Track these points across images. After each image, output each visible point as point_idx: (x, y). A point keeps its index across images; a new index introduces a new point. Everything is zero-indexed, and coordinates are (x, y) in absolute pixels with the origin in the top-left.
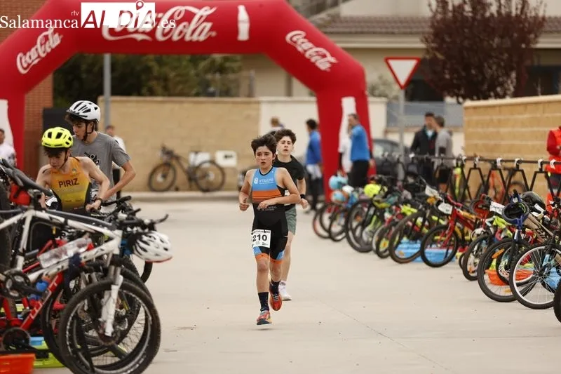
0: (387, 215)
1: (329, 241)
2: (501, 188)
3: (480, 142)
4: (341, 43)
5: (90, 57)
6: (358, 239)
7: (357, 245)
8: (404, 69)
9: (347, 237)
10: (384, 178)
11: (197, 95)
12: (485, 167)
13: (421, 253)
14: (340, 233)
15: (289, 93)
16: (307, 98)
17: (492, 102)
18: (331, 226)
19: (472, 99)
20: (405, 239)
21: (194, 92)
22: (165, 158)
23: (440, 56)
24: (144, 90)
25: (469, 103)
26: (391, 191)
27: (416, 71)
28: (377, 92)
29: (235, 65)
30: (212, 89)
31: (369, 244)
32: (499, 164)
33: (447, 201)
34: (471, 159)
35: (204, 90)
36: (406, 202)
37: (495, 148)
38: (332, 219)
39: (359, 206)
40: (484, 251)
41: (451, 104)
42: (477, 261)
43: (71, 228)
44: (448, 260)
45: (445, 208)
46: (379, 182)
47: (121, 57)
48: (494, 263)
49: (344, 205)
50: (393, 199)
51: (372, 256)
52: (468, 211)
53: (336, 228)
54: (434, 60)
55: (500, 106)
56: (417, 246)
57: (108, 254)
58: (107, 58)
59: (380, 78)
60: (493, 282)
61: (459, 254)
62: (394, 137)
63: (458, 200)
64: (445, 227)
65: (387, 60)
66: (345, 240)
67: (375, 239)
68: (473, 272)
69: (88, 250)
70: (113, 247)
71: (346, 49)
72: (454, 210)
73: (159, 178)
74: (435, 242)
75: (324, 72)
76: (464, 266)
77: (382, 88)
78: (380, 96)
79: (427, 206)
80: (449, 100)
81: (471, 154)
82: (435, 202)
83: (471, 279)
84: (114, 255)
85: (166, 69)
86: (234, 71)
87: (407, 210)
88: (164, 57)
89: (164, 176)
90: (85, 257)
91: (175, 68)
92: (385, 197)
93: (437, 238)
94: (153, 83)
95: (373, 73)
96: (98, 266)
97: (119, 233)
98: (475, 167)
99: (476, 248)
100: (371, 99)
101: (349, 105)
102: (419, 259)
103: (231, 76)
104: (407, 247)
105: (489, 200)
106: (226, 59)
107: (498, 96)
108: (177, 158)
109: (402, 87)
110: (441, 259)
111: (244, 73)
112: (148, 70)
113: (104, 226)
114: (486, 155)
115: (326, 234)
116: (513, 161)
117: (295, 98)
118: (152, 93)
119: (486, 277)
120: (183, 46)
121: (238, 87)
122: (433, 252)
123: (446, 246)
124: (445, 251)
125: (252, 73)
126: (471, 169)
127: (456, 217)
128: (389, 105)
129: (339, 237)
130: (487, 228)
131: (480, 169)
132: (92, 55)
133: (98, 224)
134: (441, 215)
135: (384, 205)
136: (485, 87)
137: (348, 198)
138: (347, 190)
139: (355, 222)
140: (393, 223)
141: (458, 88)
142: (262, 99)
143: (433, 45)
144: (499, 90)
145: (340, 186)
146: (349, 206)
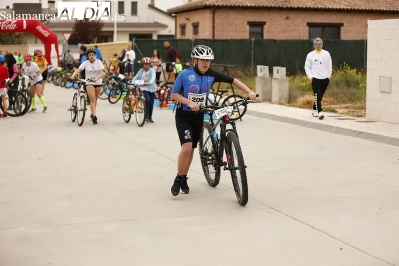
0: (63, 76)
4: (52, 30)
6: (56, 82)
8: (67, 36)
13: (73, 86)
14: (51, 81)
15: (36, 43)
16: (41, 44)
17: (91, 45)
20: (68, 82)
23: (77, 33)
26: (64, 69)
27: (70, 37)
31: (59, 84)
39: (56, 73)
50: (65, 71)
51: (59, 87)
54: (75, 34)
56: (72, 84)
59: (61, 39)
65: (63, 34)
66: (52, 83)
75: (47, 37)
78: (61, 43)
86: (21, 37)
92: (63, 71)
95: (59, 38)
100: (59, 45)
101: (53, 46)
103: (20, 39)
104: (69, 84)
109: (67, 41)
111: (24, 38)
117: (38, 44)
120: (9, 31)
121: (22, 42)
125: (26, 38)
128: (64, 46)
135: (63, 73)
136: (89, 41)
137: (53, 71)
138: (53, 69)
139: (55, 78)
140: (65, 78)
141: (82, 41)
142: (30, 45)
143: (75, 30)
144: (93, 42)
145: (51, 68)
146: (53, 73)
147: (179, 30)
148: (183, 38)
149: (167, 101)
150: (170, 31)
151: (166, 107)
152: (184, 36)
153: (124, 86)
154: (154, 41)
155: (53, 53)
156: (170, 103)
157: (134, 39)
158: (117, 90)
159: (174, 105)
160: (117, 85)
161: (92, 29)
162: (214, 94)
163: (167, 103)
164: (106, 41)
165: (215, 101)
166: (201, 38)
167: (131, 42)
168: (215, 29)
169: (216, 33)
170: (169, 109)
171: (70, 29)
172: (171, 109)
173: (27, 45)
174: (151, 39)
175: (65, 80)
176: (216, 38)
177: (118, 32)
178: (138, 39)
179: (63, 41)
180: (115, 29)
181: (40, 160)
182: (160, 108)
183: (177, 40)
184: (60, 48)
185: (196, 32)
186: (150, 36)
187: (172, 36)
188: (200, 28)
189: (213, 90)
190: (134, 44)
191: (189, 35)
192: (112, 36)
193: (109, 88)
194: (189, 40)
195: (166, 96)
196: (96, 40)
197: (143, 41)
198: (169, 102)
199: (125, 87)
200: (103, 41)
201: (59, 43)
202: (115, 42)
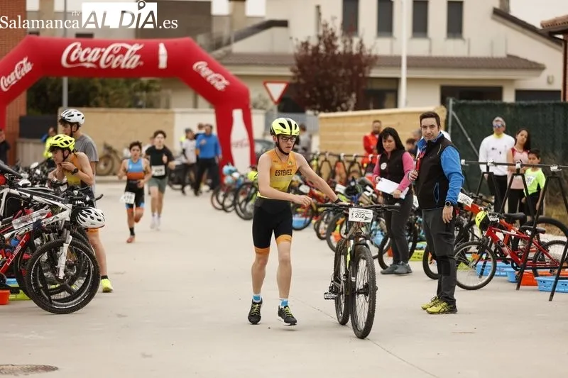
1: (223, 212)
2: (344, 175)
3: (331, 142)
4: (233, 71)
5: (53, 79)
6: (244, 211)
7: (243, 215)
8: (277, 90)
9: (235, 209)
11: (130, 107)
12: (333, 160)
14: (231, 206)
15: (195, 106)
17: (339, 114)
18: (224, 201)
19: (324, 111)
21: (128, 104)
22: (106, 152)
23: (302, 81)
24: (92, 103)
25: (323, 115)
27: (284, 93)
28: (259, 106)
29: (157, 86)
30: (140, 103)
32: (342, 158)
33: (306, 184)
34: (323, 154)
35: (135, 104)
37: (340, 147)
38: (225, 196)
39: (244, 187)
40: (331, 219)
41: (310, 116)
42: (327, 226)
43: (35, 201)
44: (307, 225)
45: (304, 189)
47: (75, 79)
48: (338, 228)
49: (234, 187)
53: (228, 203)
54: (297, 85)
55: (344, 117)
57: (62, 221)
58: (65, 80)
59: (260, 96)
61: (314, 221)
65: (265, 84)
66: (234, 212)
68: (324, 234)
69: (47, 217)
70: (65, 216)
72: (311, 191)
73: (102, 166)
74: (297, 213)
75: (220, 91)
76: (317, 230)
77: (261, 103)
78: (261, 108)
80: (309, 112)
81: (323, 151)
82: (297, 184)
83: (322, 239)
84: (66, 221)
85: (108, 89)
86: (157, 90)
88: (107, 80)
89: (106, 165)
90: (45, 223)
91: (114, 88)
94: (99, 98)
95: (255, 93)
96: (54, 228)
97: (70, 206)
98: (326, 160)
99: (325, 217)
100: (253, 111)
101: (237, 114)
103: (154, 94)
105: (335, 183)
106: (151, 82)
107: (343, 110)
108: (115, 152)
109: (276, 103)
110: (302, 225)
111: (164, 92)
112: (94, 89)
113: (59, 200)
114: (335, 152)
115: (220, 207)
116: (352, 156)
117: (199, 110)
118: (97, 105)
119: (332, 237)
120: (120, 72)
121: (159, 101)
122: (297, 219)
123: (305, 215)
124: (304, 219)
125: (169, 92)
126: (323, 162)
127: (312, 195)
128: (267, 116)
129: (230, 209)
131: (329, 162)
132: (55, 78)
133: (54, 199)
136: (334, 104)
137: (236, 181)
138: (236, 175)
139: (241, 198)
141: (315, 103)
142: (176, 110)
143: (297, 73)
144: (343, 105)
145: (231, 172)
146: (237, 187)
149: (534, 270)
150: (550, 80)
151: (531, 283)
154: (505, 105)
155: (238, 132)
156: (542, 276)
157: (451, 102)
159: (553, 279)
163: (536, 274)
164: (379, 106)
167: (443, 108)
170: (540, 290)
171: (287, 72)
172: (547, 291)
173: (171, 110)
174: (497, 102)
177: (409, 80)
178: (462, 101)
179: (266, 102)
180: (404, 74)
182: (515, 286)
184: (258, 120)
187: (555, 94)
190: (451, 112)
192: (395, 92)
193: (382, 231)
195: (531, 255)
196: (352, 103)
197: (475, 106)
198: (539, 271)
200: (371, 105)
201: (255, 107)
202: (403, 108)
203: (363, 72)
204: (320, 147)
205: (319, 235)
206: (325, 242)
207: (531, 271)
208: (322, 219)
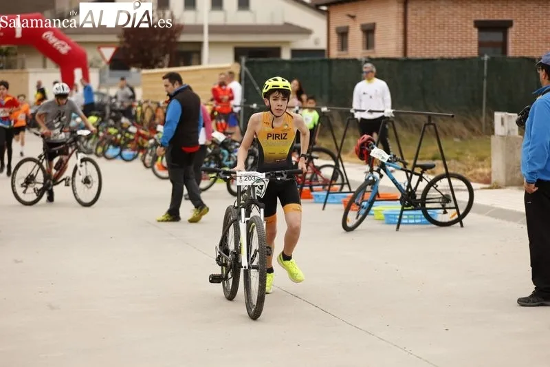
0: (101, 134)
2: (162, 117)
3: (151, 93)
4: (74, 39)
8: (108, 53)
10: (99, 113)
12: (154, 106)
13: (120, 154)
15: (45, 66)
16: (54, 69)
17: (156, 70)
19: (146, 68)
20: (111, 147)
23: (128, 46)
25: (144, 71)
26: (103, 121)
27: (115, 54)
28: (94, 65)
29: (14, 52)
32: (161, 105)
33: (134, 125)
34: (146, 102)
36: (111, 126)
37: (159, 96)
41: (134, 72)
42: (151, 158)
44: (135, 157)
45: (133, 129)
46: (96, 115)
50: (104, 125)
52: (146, 130)
54: (124, 48)
56: (117, 151)
59: (95, 57)
60: (160, 169)
61: (141, 154)
62: (103, 90)
63: (139, 124)
64: (133, 140)
65: (99, 48)
67: (95, 147)
68: (149, 164)
71: (78, 42)
72: (138, 130)
74: (127, 148)
76: (143, 161)
77: (96, 63)
78: (96, 67)
79: (123, 128)
80: (133, 70)
81: (146, 99)
82: (127, 126)
83: (147, 167)
86: (14, 55)
87: (112, 131)
92: (100, 124)
93: (129, 145)
95: (91, 55)
98: (149, 107)
99: (150, 151)
100: (90, 70)
101: (78, 73)
102: (119, 157)
103: (12, 58)
104: (112, 151)
105: (157, 125)
106: (9, 48)
107: (159, 67)
109: (107, 63)
110: (132, 157)
111: (19, 57)
114: (155, 100)
117: (48, 69)
119: (156, 167)
121: (16, 64)
122: (127, 153)
123: (134, 150)
124: (132, 153)
125: (24, 56)
127: (138, 134)
128: (101, 73)
130: (155, 140)
131: (151, 108)
134: (130, 133)
136: (152, 62)
140: (104, 138)
141: (139, 62)
142: (30, 70)
143: (124, 39)
144: (160, 64)
147: (335, 39)
148: (343, 55)
149: (311, 187)
150: (316, 42)
151: (310, 197)
152: (344, 52)
153: (223, 154)
154: (285, 62)
156: (316, 191)
157: (243, 60)
158: (210, 163)
159: (325, 193)
160: (211, 154)
161: (157, 38)
162: (407, 172)
163: (312, 190)
164: (187, 63)
165: (409, 186)
166: (380, 55)
167: (237, 65)
168: (409, 38)
169: (409, 47)
170: (316, 202)
171: (114, 38)
172: (321, 203)
173: (25, 70)
174: (278, 59)
175: (104, 142)
176: (410, 55)
177: (211, 43)
178: (252, 59)
179: (99, 62)
180: (206, 38)
181: (52, 308)
183: (330, 61)
184: (94, 76)
185: (369, 43)
186: (276, 51)
187: (321, 52)
188: (377, 35)
189: (405, 164)
190: (245, 68)
191: (356, 49)
192: (199, 53)
194: (355, 60)
195: (308, 176)
196: (166, 60)
197: (260, 63)
198: (314, 188)
199: (226, 158)
200: (182, 63)
201: (91, 66)
202: (206, 64)
203: (175, 38)
204: (143, 96)
205: (145, 165)
206: (150, 171)
207: (308, 188)
208: (147, 152)
